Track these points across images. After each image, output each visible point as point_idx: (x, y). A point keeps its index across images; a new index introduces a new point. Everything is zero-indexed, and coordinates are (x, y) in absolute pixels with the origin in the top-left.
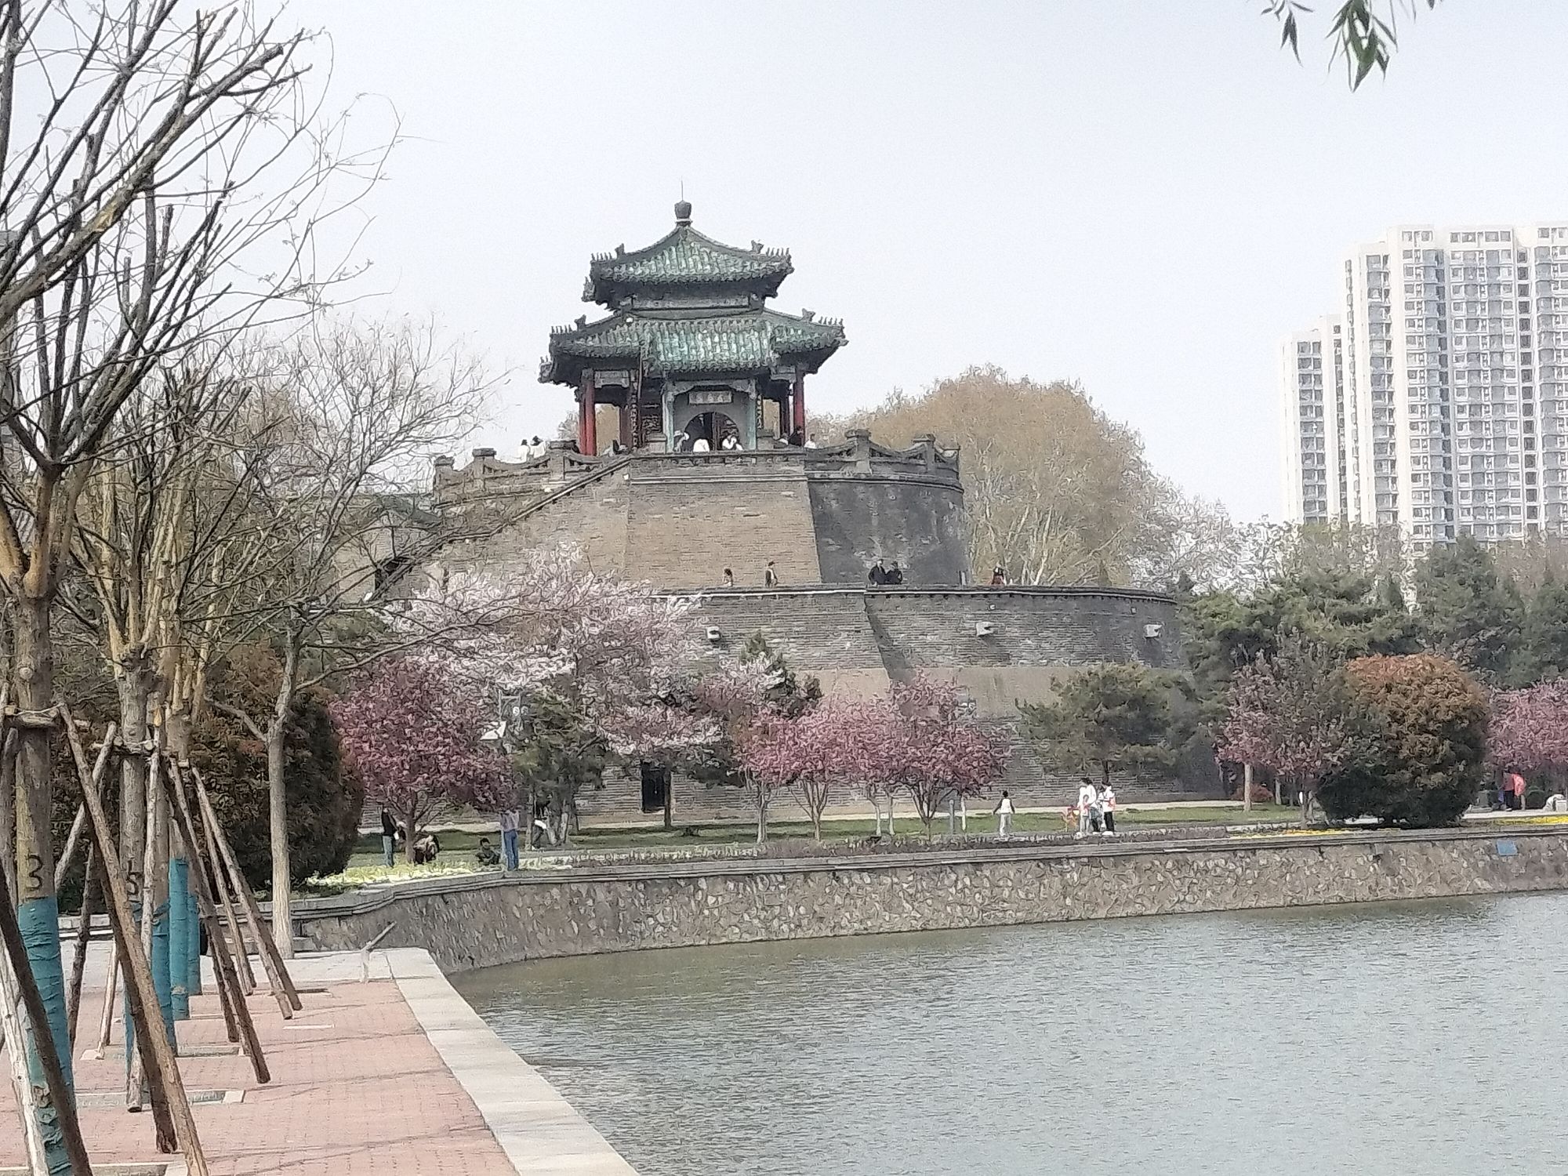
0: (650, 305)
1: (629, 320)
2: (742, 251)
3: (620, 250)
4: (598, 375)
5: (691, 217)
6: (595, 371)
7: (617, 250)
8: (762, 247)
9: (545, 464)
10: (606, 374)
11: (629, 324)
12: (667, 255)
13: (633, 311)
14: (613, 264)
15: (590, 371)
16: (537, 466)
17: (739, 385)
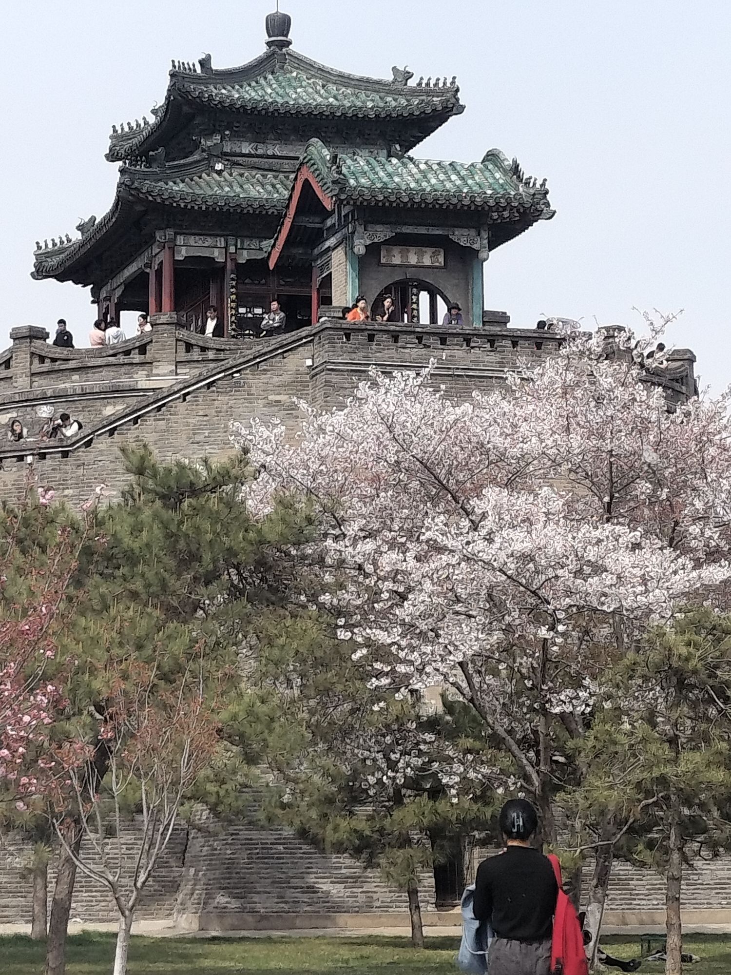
0: (246, 148)
1: (219, 167)
2: (378, 83)
3: (205, 63)
4: (180, 240)
5: (289, 37)
6: (176, 234)
7: (201, 63)
8: (409, 75)
9: (143, 350)
10: (192, 240)
11: (219, 173)
13: (223, 156)
14: (197, 79)
15: (170, 232)
16: (127, 353)
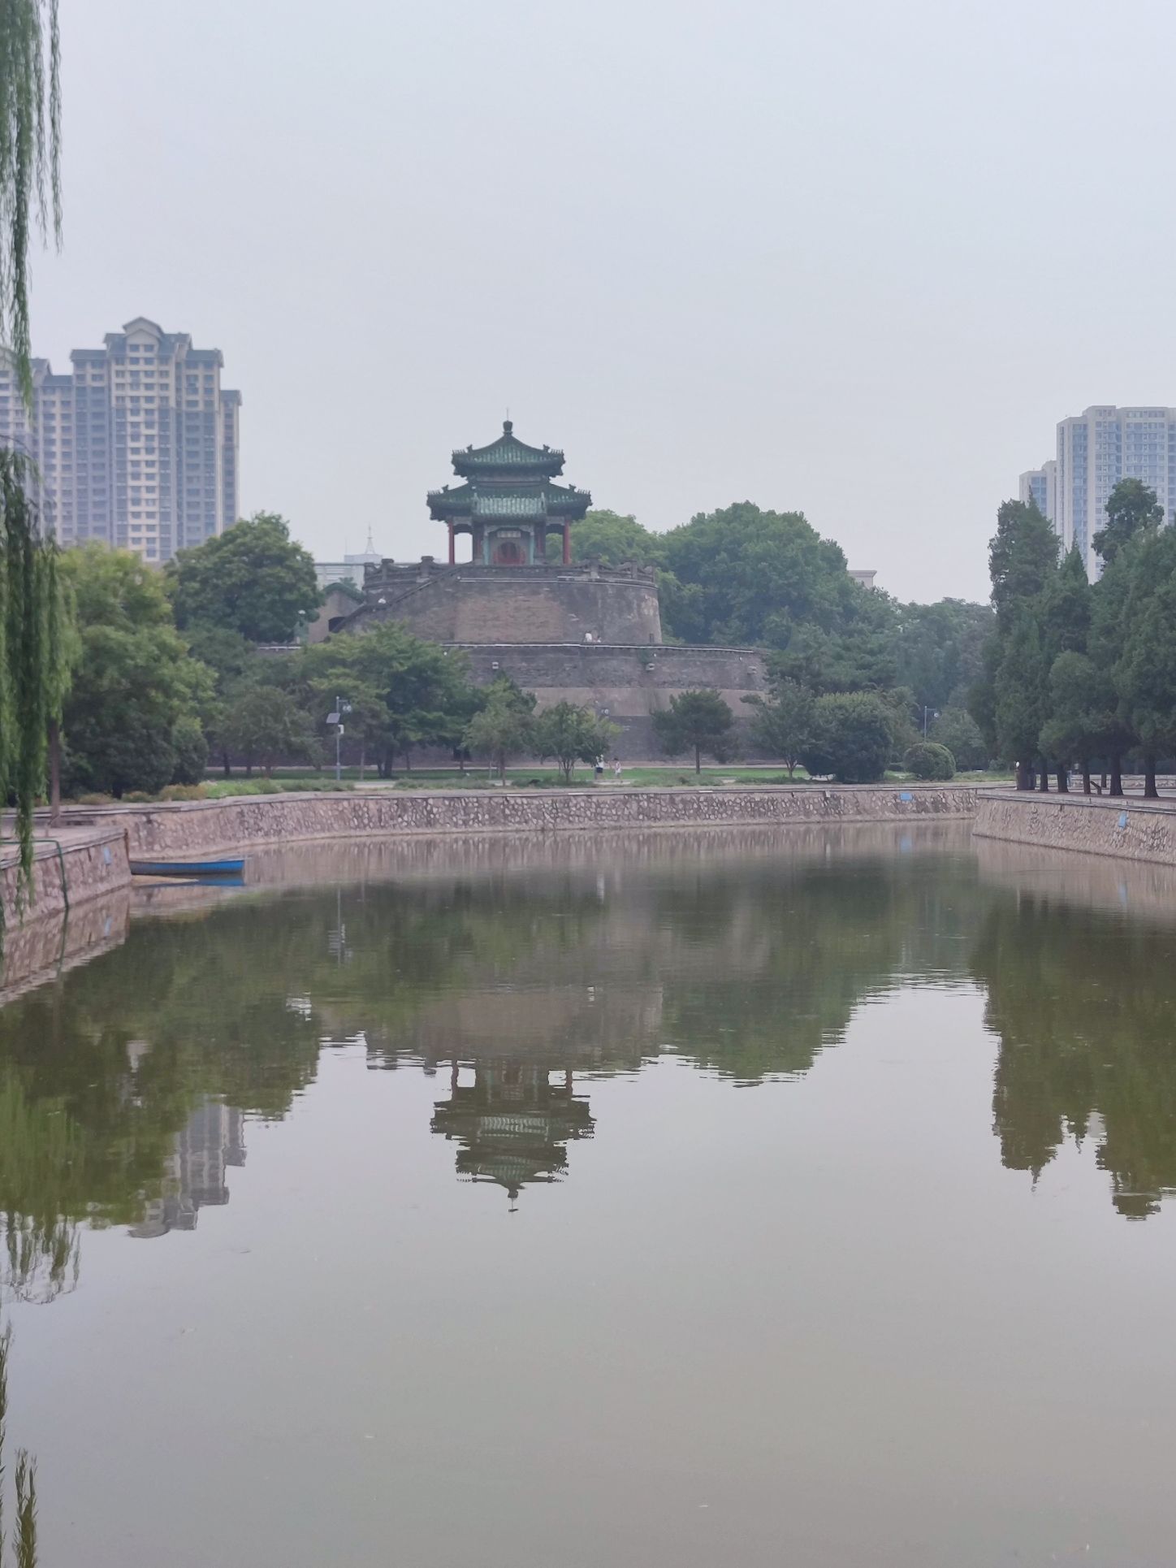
0: (485, 479)
1: (473, 488)
4: (459, 516)
5: (512, 429)
7: (469, 448)
8: (549, 448)
12: (497, 451)
14: (465, 455)
15: (457, 513)
16: (412, 569)
17: (524, 528)
